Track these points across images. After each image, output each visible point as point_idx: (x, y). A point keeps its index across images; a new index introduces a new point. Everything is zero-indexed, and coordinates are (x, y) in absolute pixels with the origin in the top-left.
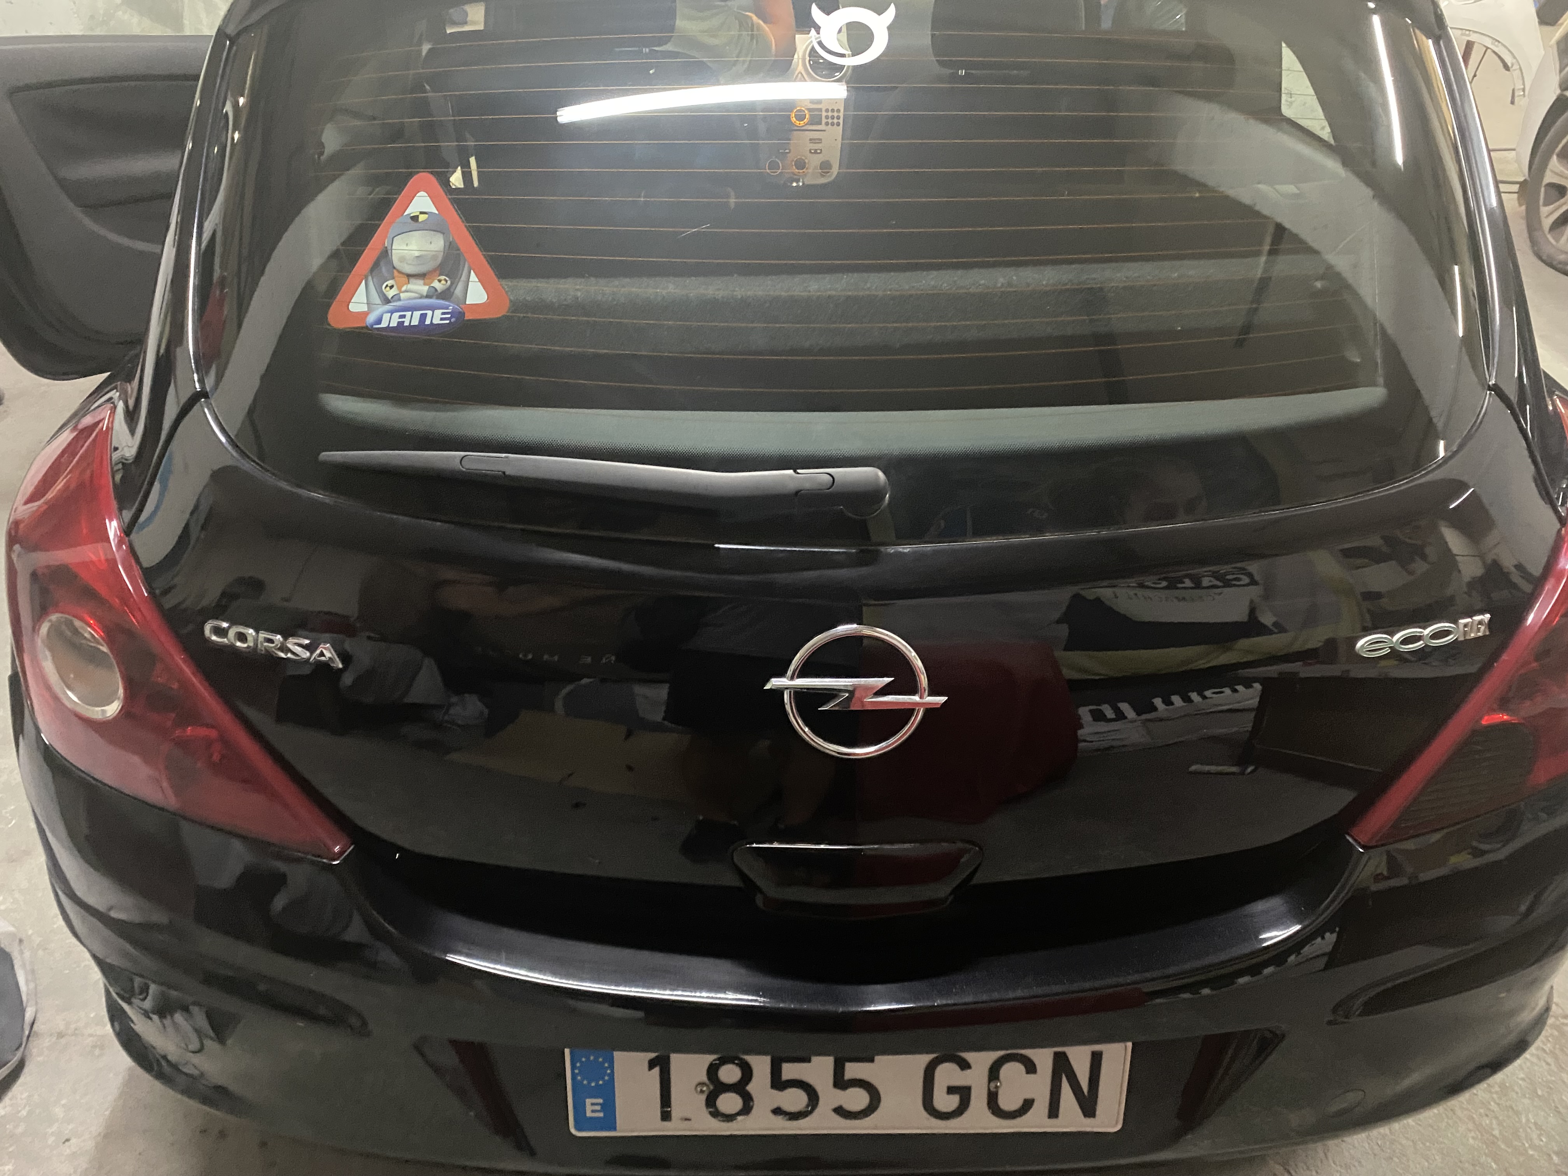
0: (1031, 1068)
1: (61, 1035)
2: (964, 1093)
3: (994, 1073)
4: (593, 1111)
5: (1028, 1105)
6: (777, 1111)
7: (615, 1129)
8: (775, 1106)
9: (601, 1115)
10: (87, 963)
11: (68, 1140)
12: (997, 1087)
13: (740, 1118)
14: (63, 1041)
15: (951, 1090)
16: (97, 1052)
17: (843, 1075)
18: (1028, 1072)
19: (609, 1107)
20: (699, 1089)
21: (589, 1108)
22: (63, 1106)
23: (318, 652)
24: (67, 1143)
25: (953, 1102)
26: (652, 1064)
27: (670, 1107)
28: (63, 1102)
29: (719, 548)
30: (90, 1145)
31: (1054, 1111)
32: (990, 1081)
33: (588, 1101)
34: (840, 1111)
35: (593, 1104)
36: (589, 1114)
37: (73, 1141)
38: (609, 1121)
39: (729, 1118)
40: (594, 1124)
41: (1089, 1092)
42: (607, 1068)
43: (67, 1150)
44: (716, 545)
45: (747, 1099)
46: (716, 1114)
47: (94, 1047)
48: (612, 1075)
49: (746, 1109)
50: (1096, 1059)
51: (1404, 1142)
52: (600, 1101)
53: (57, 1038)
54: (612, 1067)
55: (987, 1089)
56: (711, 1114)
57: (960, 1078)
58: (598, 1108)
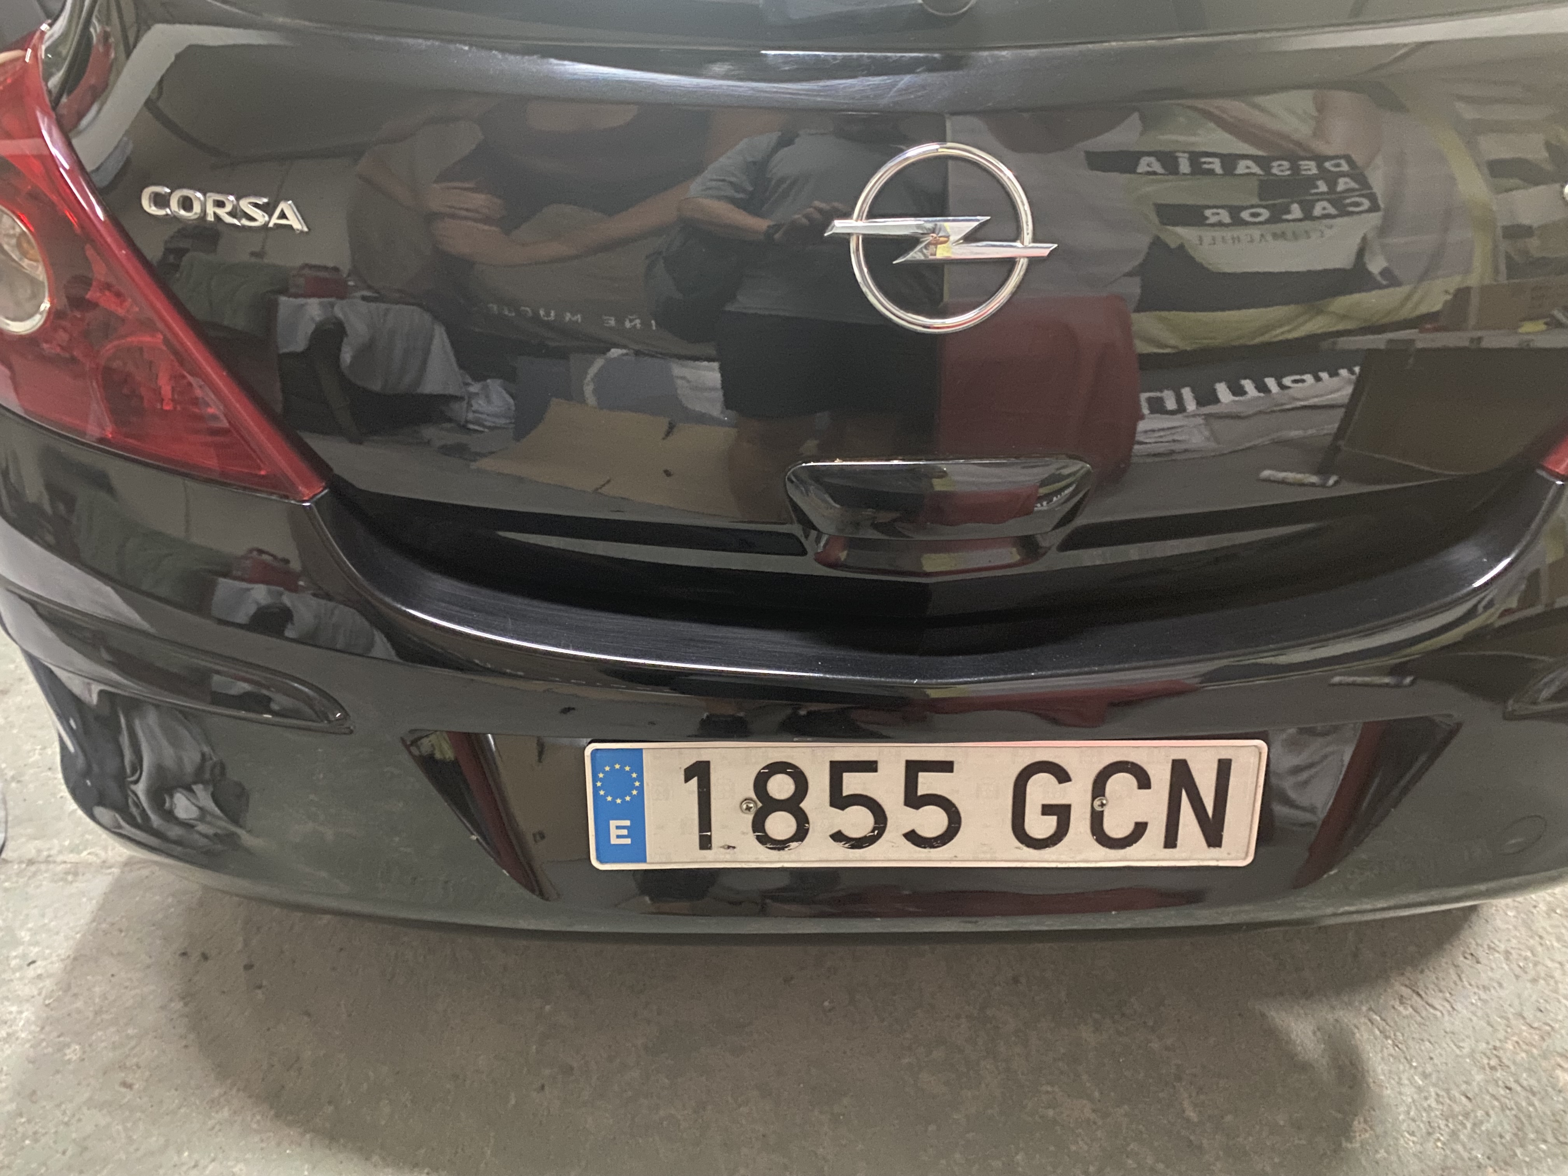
0: (1144, 782)
1: (31, 862)
2: (1062, 813)
3: (1099, 787)
4: (618, 837)
5: (1140, 828)
6: (838, 837)
7: (644, 860)
8: (835, 830)
9: (628, 841)
10: (62, 794)
11: (33, 962)
12: (1102, 805)
13: (793, 845)
14: (33, 868)
15: (1047, 810)
16: (70, 878)
17: (916, 792)
18: (1140, 787)
19: (637, 831)
20: (744, 806)
21: (614, 832)
22: (30, 930)
23: (277, 212)
24: (32, 966)
25: (1050, 824)
26: (689, 774)
27: (710, 830)
28: (30, 925)
29: (766, 55)
30: (57, 966)
31: (1171, 841)
32: (1094, 798)
33: (613, 824)
34: (913, 837)
35: (618, 827)
36: (614, 841)
37: (39, 963)
38: (638, 850)
39: (780, 845)
40: (620, 854)
41: (1214, 815)
42: (635, 780)
43: (31, 972)
44: (763, 52)
45: (802, 820)
46: (764, 839)
47: (67, 873)
48: (641, 789)
49: (801, 834)
50: (1224, 768)
51: (1549, 964)
52: (627, 823)
53: (27, 865)
54: (640, 778)
55: (1090, 806)
56: (759, 839)
57: (1056, 793)
58: (625, 832)
